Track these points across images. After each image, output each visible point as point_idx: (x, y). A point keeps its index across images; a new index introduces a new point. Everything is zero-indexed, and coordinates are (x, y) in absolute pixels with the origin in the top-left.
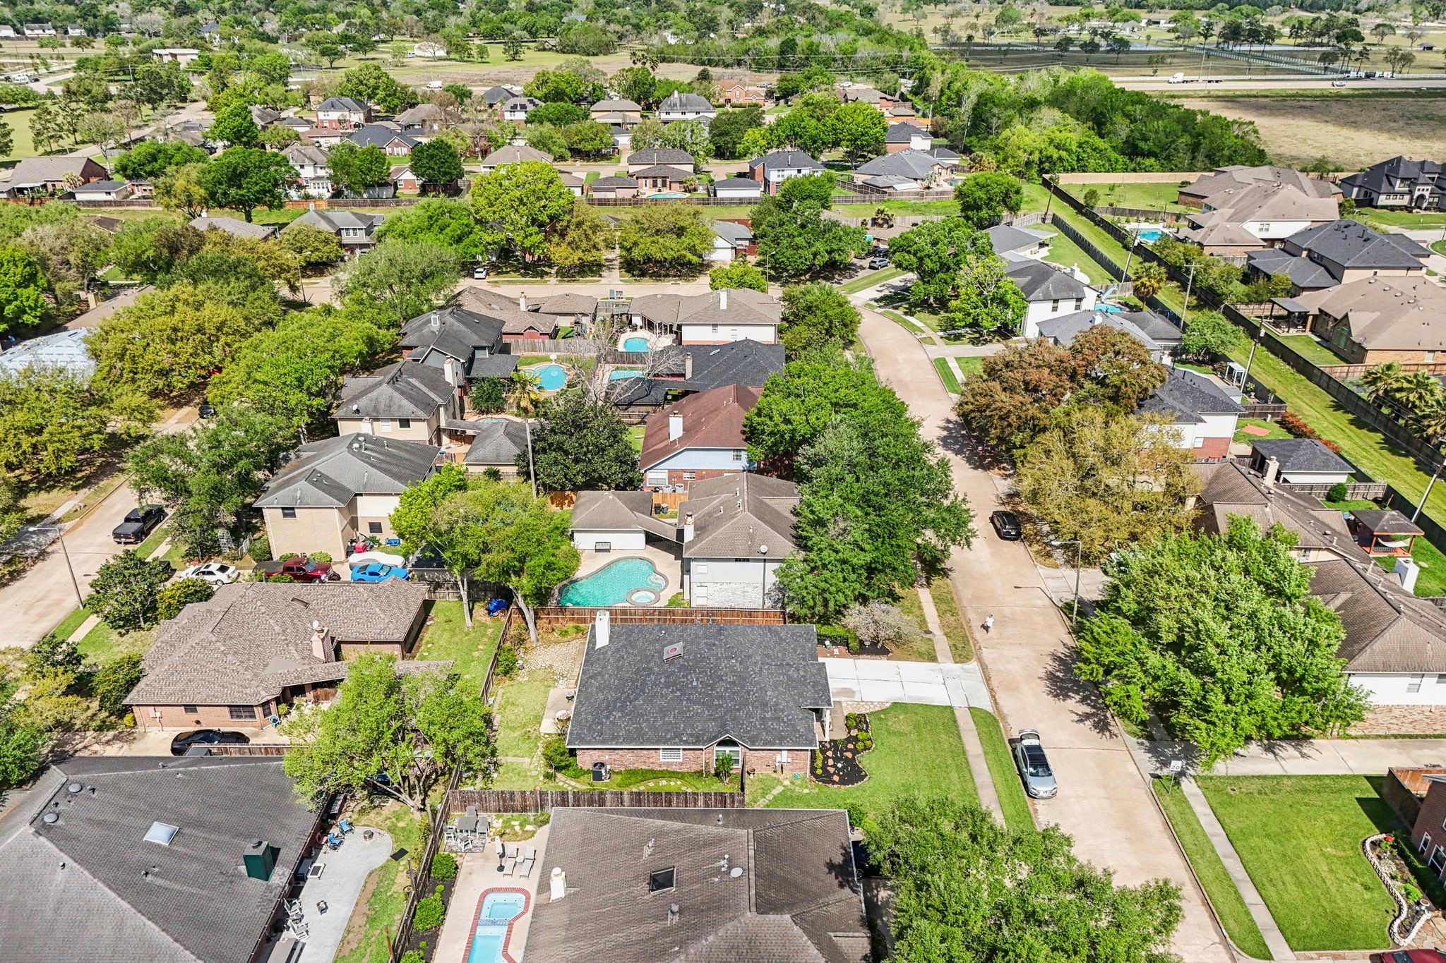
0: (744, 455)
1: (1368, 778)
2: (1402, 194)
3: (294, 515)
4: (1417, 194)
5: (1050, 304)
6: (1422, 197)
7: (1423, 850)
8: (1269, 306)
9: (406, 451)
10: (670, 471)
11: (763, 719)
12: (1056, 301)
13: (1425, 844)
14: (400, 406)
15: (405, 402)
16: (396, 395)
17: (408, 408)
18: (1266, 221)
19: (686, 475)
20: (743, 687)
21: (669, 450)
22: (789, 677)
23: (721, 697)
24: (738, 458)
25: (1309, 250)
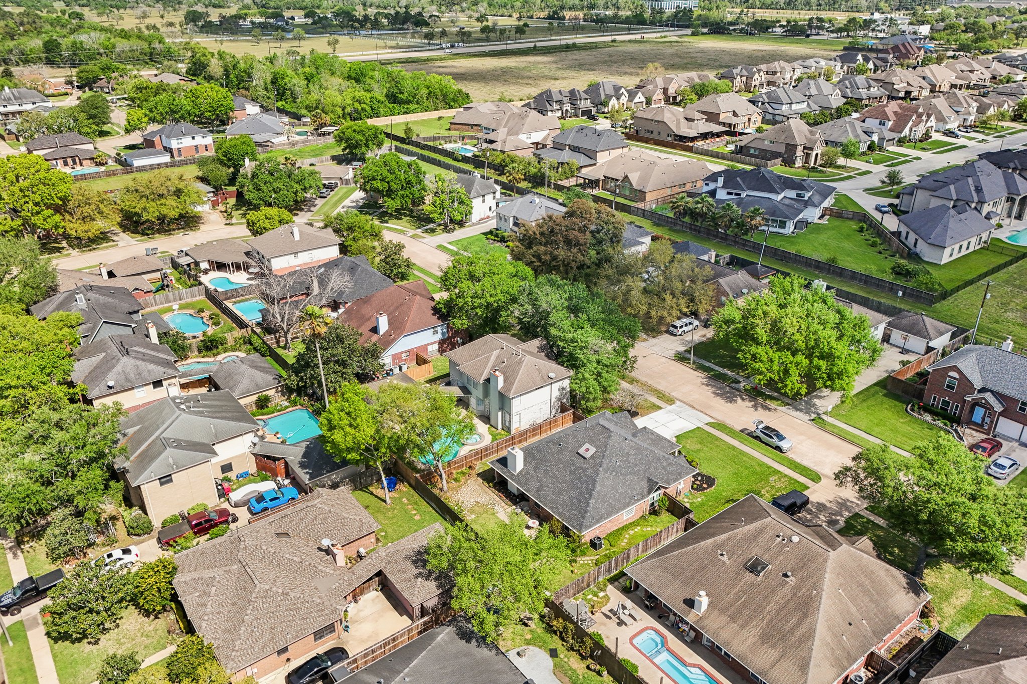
0: (439, 329)
1: (876, 384)
2: (558, 110)
3: (171, 481)
4: (564, 109)
5: (481, 199)
6: (567, 111)
7: (933, 404)
8: (575, 179)
9: (216, 400)
10: (393, 356)
11: (664, 468)
12: (483, 196)
13: (934, 400)
14: (149, 371)
15: (152, 367)
16: (139, 363)
17: (158, 371)
18: (528, 133)
19: (403, 355)
20: (642, 454)
21: (388, 341)
22: (652, 439)
23: (636, 465)
24: (435, 333)
25: (569, 145)
